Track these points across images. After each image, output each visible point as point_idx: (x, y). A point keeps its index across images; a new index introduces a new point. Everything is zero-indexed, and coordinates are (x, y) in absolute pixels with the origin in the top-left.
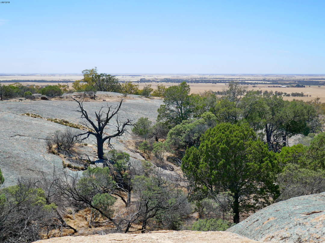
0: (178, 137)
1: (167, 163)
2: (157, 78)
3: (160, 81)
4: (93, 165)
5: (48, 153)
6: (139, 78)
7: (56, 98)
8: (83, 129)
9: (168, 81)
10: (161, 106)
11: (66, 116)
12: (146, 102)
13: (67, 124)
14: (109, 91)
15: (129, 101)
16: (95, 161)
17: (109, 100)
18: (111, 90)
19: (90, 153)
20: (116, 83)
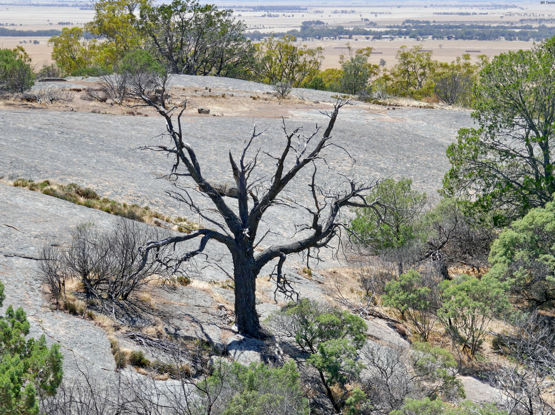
0: (542, 257)
1: (495, 359)
2: (372, 18)
3: (387, 33)
4: (225, 360)
5: (53, 310)
6: (295, 21)
7: (7, 98)
8: (156, 222)
9: (421, 34)
10: (463, 132)
11: (84, 171)
12: (370, 118)
13: (94, 201)
14: (205, 74)
15: (304, 113)
16: (229, 342)
17: (222, 109)
18: (214, 70)
19: (206, 312)
20: (235, 40)
